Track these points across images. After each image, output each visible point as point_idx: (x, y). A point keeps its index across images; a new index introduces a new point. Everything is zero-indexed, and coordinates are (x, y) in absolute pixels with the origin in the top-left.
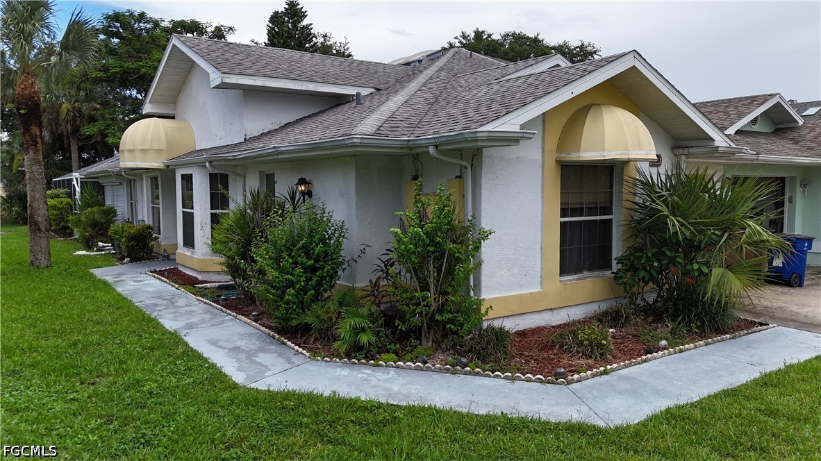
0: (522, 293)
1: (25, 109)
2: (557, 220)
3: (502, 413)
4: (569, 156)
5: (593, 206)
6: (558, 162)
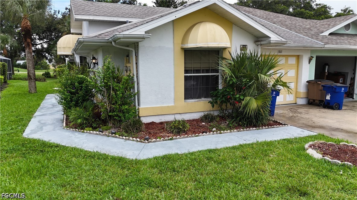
0: (163, 106)
1: (24, 32)
2: (182, 75)
3: (97, 151)
4: (184, 46)
5: (208, 69)
6: (182, 49)
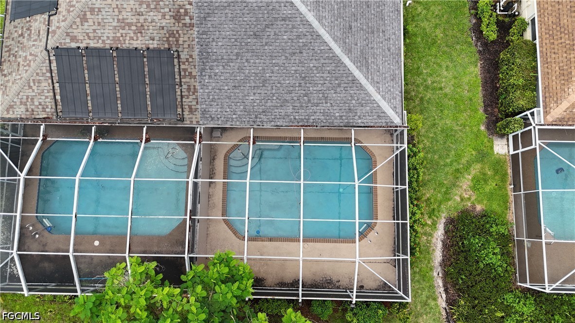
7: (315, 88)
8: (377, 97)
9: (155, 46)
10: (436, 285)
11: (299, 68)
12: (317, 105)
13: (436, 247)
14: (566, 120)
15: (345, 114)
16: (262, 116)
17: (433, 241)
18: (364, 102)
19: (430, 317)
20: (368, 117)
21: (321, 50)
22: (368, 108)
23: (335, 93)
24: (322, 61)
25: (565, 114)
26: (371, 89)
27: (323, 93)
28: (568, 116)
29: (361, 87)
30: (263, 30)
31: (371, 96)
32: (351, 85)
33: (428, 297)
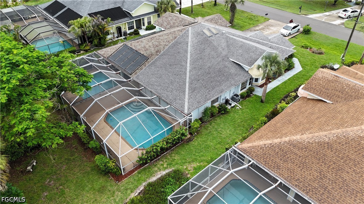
7: (172, 87)
8: (186, 100)
9: (145, 55)
10: (139, 188)
11: (173, 79)
12: (168, 92)
13: (157, 176)
14: (247, 151)
15: (172, 99)
16: (150, 85)
17: (158, 173)
18: (181, 99)
19: (121, 196)
20: (178, 105)
21: (183, 78)
22: (181, 102)
23: (176, 91)
24: (181, 81)
25: (248, 148)
26: (187, 96)
27: (172, 90)
28: (248, 151)
29: (184, 94)
30: (173, 65)
31: (185, 99)
32: (182, 92)
33: (130, 188)
